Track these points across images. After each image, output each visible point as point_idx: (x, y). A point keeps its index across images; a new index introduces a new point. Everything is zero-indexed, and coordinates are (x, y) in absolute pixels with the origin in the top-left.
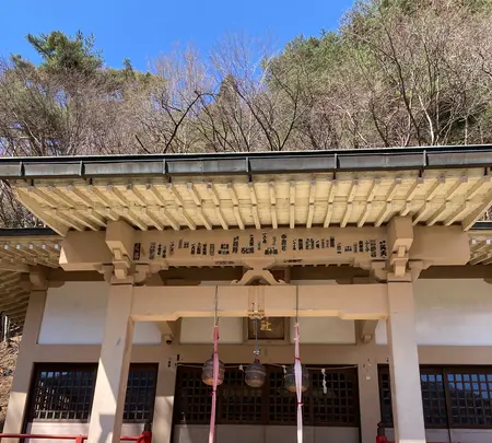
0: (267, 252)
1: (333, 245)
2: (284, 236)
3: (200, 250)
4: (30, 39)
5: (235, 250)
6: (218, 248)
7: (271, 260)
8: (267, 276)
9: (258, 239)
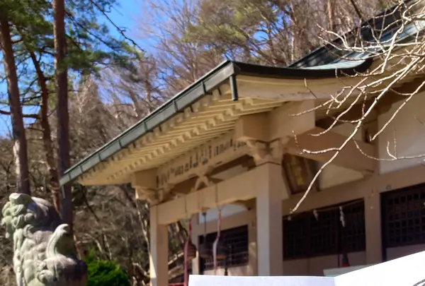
1: (232, 145)
5: (191, 167)
6: (184, 168)
7: (206, 167)
8: (205, 180)
9: (200, 154)
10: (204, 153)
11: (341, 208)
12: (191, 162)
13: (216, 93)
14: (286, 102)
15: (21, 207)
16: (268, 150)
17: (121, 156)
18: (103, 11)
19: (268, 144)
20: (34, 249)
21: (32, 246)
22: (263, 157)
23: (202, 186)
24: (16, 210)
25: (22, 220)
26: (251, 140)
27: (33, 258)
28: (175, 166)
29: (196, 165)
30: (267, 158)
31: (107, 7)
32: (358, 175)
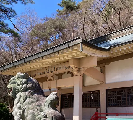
0: (52, 72)
1: (64, 68)
2: (55, 67)
3: (40, 74)
4: (59, 5)
5: (46, 73)
6: (43, 73)
7: (52, 74)
8: (52, 78)
9: (50, 69)
10: (52, 69)
11: (92, 93)
12: (46, 71)
13: (71, 48)
14: (87, 56)
15: (24, 80)
16: (79, 71)
17: (22, 65)
18: (9, 18)
19: (79, 69)
20: (34, 104)
21: (32, 102)
22: (78, 73)
23: (50, 80)
24: (22, 81)
25: (26, 87)
26: (74, 67)
27: (33, 109)
28: (39, 72)
29: (48, 73)
30: (79, 74)
31: (11, 18)
32: (99, 83)
